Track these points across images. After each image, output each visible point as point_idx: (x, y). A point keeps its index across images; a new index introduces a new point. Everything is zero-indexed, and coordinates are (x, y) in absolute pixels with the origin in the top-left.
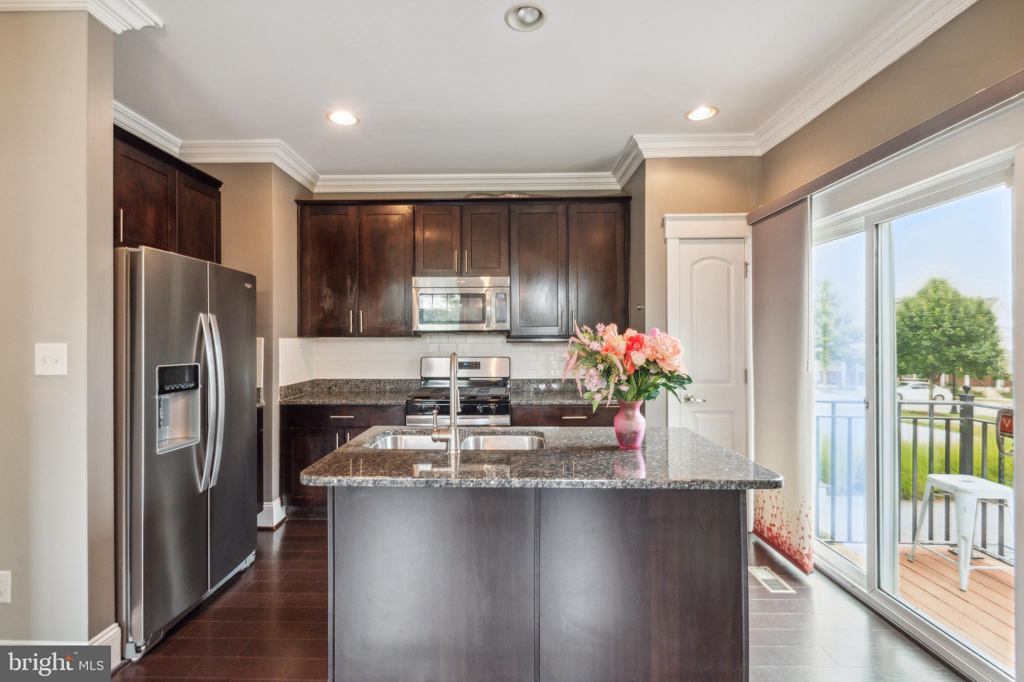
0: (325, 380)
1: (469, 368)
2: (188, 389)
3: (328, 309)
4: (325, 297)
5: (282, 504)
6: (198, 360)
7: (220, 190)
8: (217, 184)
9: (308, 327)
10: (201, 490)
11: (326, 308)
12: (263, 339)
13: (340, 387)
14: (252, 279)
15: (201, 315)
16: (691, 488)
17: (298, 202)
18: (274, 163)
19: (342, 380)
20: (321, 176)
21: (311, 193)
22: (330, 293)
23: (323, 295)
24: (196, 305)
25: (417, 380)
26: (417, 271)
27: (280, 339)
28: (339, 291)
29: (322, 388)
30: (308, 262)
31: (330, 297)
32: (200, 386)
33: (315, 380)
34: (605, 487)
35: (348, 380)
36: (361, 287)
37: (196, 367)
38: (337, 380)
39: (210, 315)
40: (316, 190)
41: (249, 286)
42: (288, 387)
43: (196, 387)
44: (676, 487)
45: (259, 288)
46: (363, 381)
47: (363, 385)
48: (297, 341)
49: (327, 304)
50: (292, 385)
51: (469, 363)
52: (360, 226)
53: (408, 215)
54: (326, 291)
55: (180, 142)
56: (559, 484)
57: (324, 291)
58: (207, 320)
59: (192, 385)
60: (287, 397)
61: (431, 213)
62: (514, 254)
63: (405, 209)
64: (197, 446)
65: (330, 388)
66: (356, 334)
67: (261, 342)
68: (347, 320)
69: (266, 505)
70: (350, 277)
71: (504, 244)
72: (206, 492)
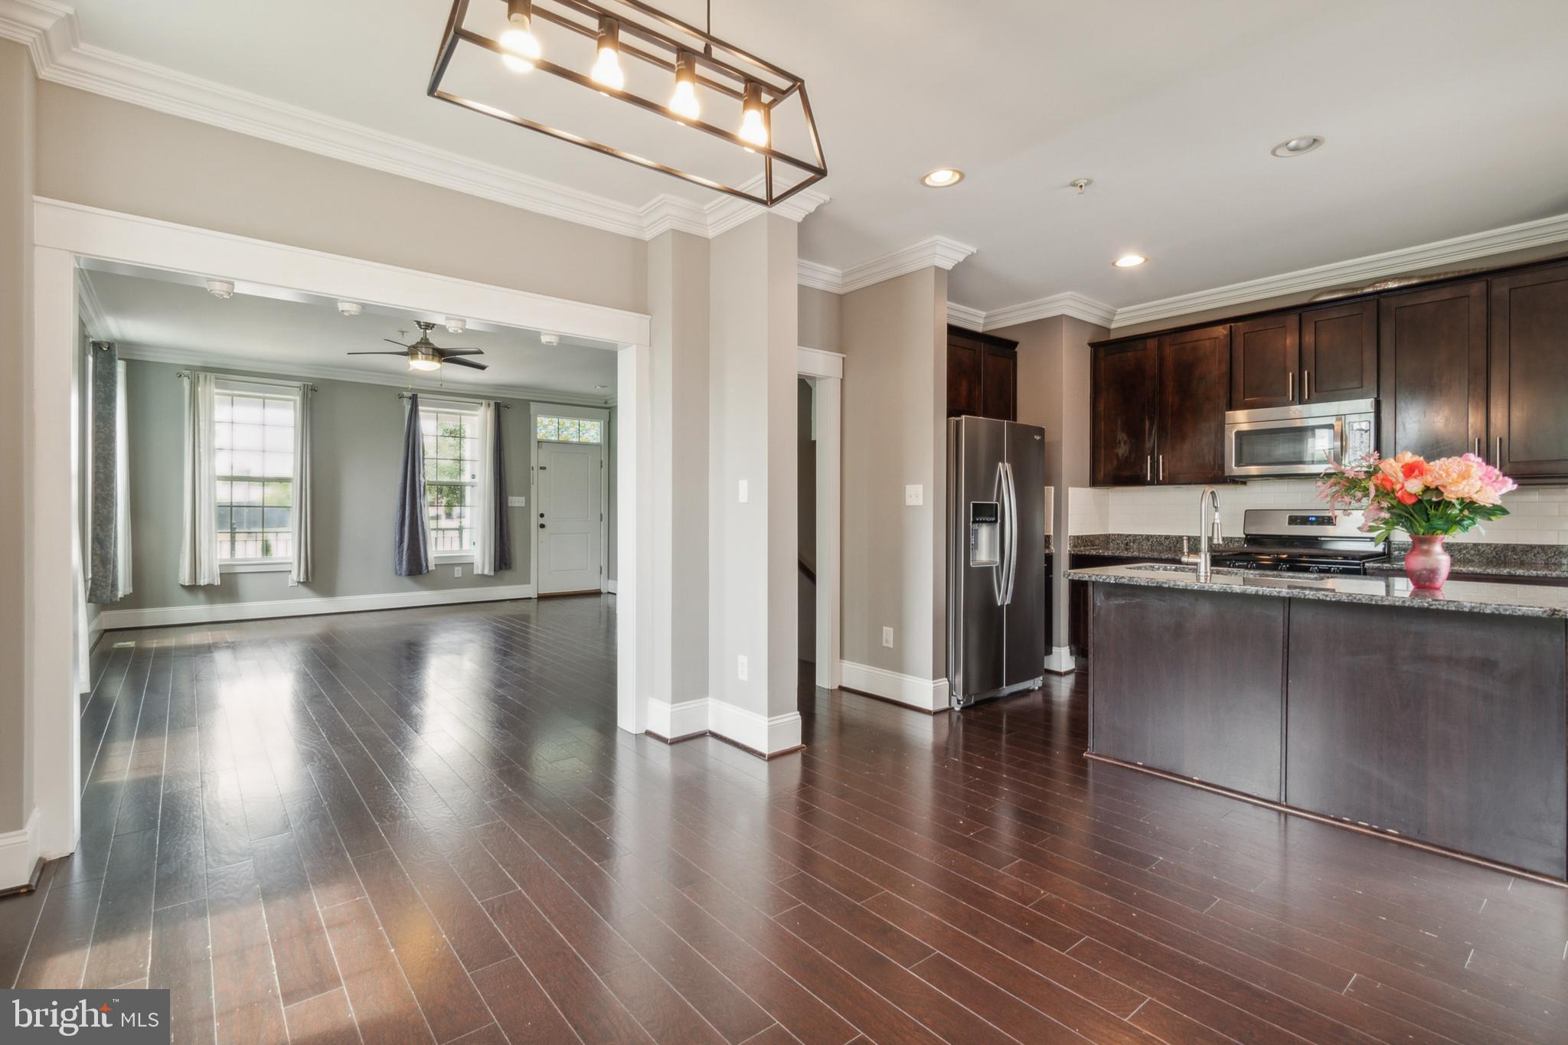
0: (1121, 535)
1: (1318, 524)
2: (991, 522)
3: (1123, 456)
4: (1120, 442)
5: (1071, 654)
6: (998, 500)
7: (1016, 350)
8: (1012, 345)
9: (1101, 475)
10: (999, 604)
11: (1120, 455)
12: (1053, 488)
13: (1139, 543)
14: (1041, 431)
15: (1000, 464)
16: (1432, 607)
17: (1091, 345)
18: (1066, 314)
19: (1141, 535)
20: (1119, 310)
21: (1108, 330)
22: (1125, 438)
23: (1117, 441)
24: (996, 457)
25: (1239, 538)
26: (1233, 404)
27: (1070, 488)
28: (1136, 435)
29: (1118, 544)
30: (1101, 407)
31: (1125, 443)
32: (999, 521)
33: (1110, 535)
34: (1328, 599)
35: (1148, 536)
36: (1162, 429)
37: (997, 505)
38: (1136, 536)
39: (1006, 464)
40: (1113, 326)
41: (1038, 438)
42: (1078, 537)
43: (996, 521)
44: (1411, 605)
45: (1047, 439)
46: (1167, 537)
47: (1167, 542)
48: (1089, 489)
49: (1122, 450)
50: (1082, 536)
51: (1317, 517)
52: (1162, 359)
53: (1222, 337)
54: (1121, 436)
55: (984, 314)
56: (1279, 592)
57: (1118, 436)
58: (1004, 468)
59: (994, 519)
60: (1076, 547)
61: (1257, 329)
62: (1387, 365)
63: (1221, 331)
64: (997, 567)
65: (1127, 544)
66: (1155, 482)
67: (1050, 491)
68: (1144, 466)
69: (1055, 649)
70: (1148, 419)
71: (1369, 356)
72: (1002, 606)
